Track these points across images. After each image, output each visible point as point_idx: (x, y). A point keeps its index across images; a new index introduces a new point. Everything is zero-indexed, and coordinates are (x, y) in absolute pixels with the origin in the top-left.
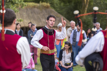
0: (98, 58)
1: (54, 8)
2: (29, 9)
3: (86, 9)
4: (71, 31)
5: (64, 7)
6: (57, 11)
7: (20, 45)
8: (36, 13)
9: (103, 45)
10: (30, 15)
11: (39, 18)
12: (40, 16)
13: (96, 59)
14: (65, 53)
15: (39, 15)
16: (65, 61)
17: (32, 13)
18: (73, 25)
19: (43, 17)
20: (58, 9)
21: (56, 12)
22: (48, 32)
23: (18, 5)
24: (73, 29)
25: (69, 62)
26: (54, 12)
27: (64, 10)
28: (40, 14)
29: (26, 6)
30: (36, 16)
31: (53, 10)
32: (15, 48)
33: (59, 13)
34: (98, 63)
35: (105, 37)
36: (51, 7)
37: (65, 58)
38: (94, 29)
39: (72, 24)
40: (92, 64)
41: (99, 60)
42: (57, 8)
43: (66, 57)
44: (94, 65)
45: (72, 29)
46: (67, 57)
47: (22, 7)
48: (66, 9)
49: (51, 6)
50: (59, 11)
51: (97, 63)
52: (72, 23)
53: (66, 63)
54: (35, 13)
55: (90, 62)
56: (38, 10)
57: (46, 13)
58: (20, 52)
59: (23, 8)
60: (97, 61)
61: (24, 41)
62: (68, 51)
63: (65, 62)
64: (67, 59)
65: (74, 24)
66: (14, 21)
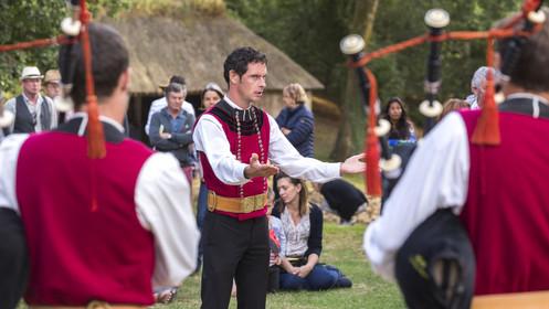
0: (450, 241)
1: (242, 15)
2: (139, 23)
3: (371, 16)
5: (282, 10)
6: (251, 26)
7: (152, 190)
8: (170, 37)
10: (147, 45)
11: (183, 59)
12: (184, 50)
15: (180, 46)
17: (151, 36)
19: (199, 51)
20: (257, 21)
21: (251, 34)
22: (239, 124)
23: (94, 7)
26: (240, 31)
27: (281, 23)
28: (184, 40)
29: (129, 11)
30: (167, 49)
31: (239, 23)
32: (132, 204)
34: (456, 261)
35: (474, 140)
36: (230, 11)
38: (431, 105)
40: (427, 270)
41: (455, 250)
42: (253, 14)
44: (438, 276)
47: (110, 14)
48: (289, 18)
49: (229, 7)
50: (262, 29)
51: (447, 263)
54: (165, 36)
55: (419, 261)
56: (176, 24)
57: (208, 38)
58: (149, 224)
59: (118, 15)
60: (449, 254)
61: (165, 174)
66: (122, 78)
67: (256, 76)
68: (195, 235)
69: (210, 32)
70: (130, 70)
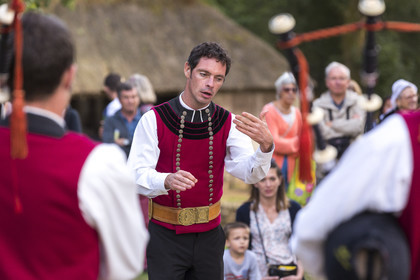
2: (100, 11)
4: (330, 111)
6: (232, 15)
8: (135, 27)
9: (403, 181)
10: (108, 36)
11: (150, 52)
12: (152, 43)
13: (366, 236)
14: (263, 220)
16: (267, 258)
17: (114, 27)
18: (340, 82)
19: (170, 44)
21: (230, 23)
24: (339, 102)
25: (285, 258)
26: (218, 20)
28: (152, 31)
30: (133, 43)
31: (216, 11)
33: (245, 26)
37: (265, 243)
38: (370, 99)
39: (334, 78)
40: (351, 261)
43: (269, 238)
44: (361, 267)
45: (335, 104)
46: (273, 236)
47: (65, 2)
52: (336, 74)
53: (274, 263)
54: (129, 27)
57: (180, 28)
59: (73, 4)
62: (274, 207)
63: (267, 262)
64: (274, 243)
65: (342, 78)
66: (66, 76)
67: (207, 74)
68: (142, 236)
69: (183, 21)
70: (75, 68)
